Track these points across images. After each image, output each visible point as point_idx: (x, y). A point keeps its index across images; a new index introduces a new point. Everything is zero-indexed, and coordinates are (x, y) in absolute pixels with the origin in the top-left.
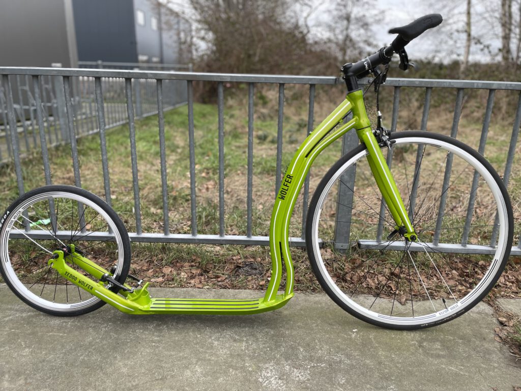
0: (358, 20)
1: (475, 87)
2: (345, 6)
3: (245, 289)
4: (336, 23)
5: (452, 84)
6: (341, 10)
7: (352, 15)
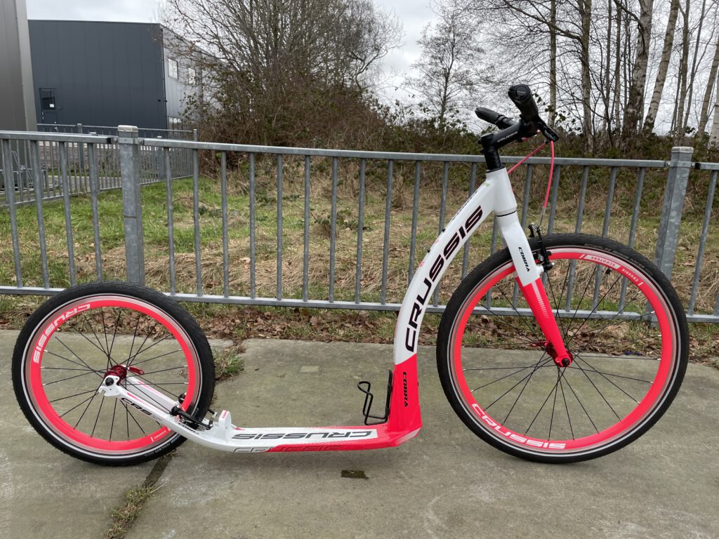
6: (436, 64)
7: (451, 70)
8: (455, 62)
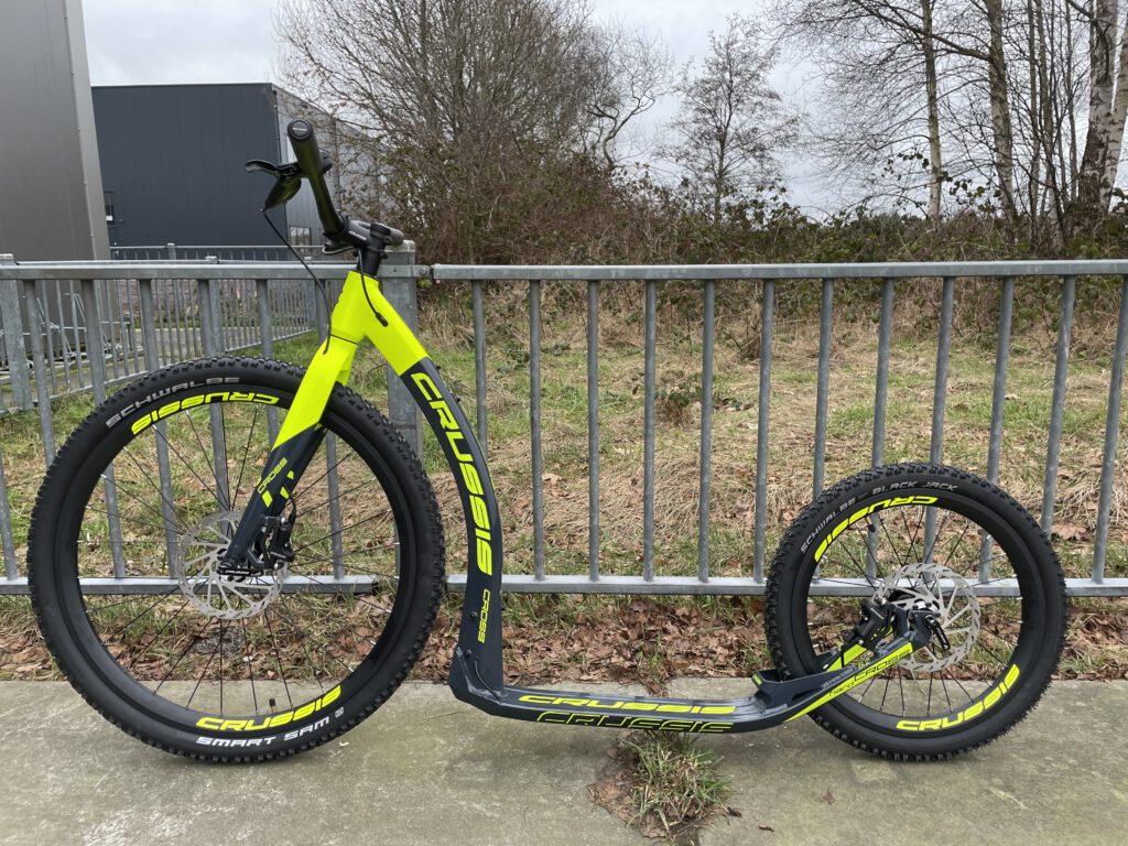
6: (706, 121)
7: (729, 129)
8: (734, 116)
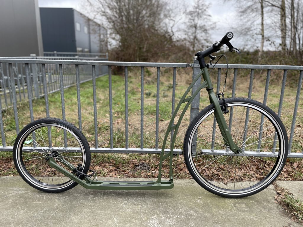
0: (201, 27)
1: (260, 68)
2: (194, 20)
3: (140, 177)
4: (189, 29)
5: (248, 67)
6: (191, 22)
7: (198, 25)
